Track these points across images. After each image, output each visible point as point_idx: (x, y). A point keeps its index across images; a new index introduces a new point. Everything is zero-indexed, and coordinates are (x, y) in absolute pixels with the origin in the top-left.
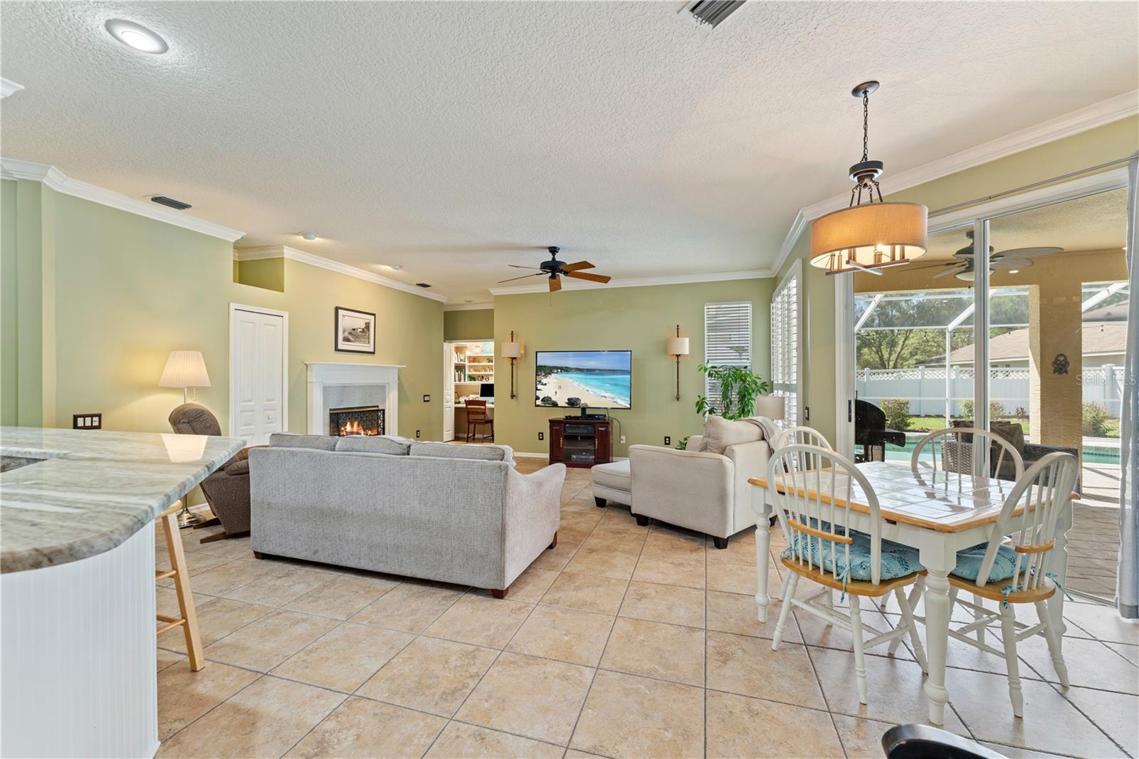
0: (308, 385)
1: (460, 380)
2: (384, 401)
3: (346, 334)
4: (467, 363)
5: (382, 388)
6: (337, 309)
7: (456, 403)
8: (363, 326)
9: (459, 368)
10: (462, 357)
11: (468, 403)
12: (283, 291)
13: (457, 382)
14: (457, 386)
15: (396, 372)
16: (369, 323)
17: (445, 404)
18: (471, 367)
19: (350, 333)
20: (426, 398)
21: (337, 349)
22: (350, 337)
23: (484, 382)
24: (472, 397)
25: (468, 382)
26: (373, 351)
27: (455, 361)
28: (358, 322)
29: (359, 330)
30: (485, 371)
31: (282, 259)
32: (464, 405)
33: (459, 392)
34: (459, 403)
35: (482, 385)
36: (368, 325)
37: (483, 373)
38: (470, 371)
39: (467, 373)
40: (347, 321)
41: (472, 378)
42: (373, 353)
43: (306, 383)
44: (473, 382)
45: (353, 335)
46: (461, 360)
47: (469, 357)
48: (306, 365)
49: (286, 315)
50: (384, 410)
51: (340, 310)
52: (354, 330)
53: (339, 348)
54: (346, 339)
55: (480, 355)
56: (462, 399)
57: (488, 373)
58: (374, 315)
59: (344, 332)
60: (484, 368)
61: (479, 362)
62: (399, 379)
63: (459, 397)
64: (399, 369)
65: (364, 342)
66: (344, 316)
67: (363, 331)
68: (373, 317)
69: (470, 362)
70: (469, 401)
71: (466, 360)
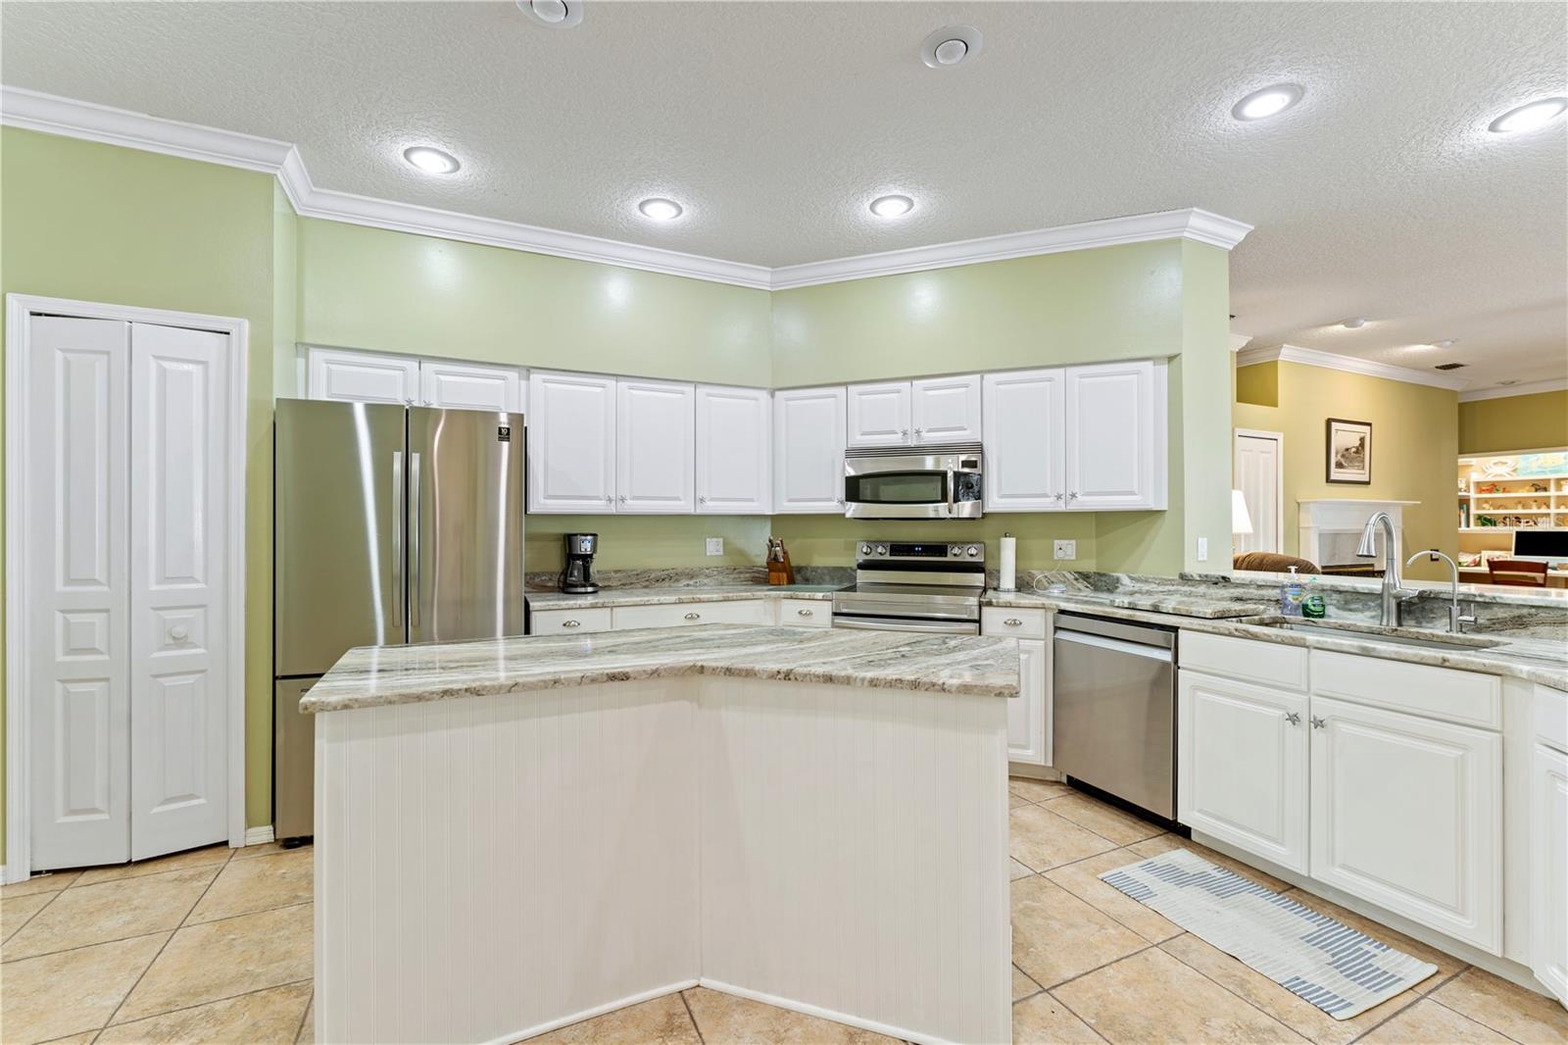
0: (1301, 530)
3: (1339, 456)
4: (1473, 495)
6: (1329, 422)
8: (1357, 443)
11: (1495, 564)
12: (1276, 406)
15: (1400, 511)
18: (1484, 501)
20: (1435, 556)
21: (1328, 480)
22: (1342, 461)
23: (1523, 528)
25: (1474, 528)
26: (1367, 480)
29: (1354, 450)
30: (1524, 507)
31: (1277, 362)
35: (1519, 534)
37: (1520, 511)
38: (1482, 508)
39: (1473, 511)
40: (1341, 438)
41: (1485, 521)
42: (1368, 483)
43: (1299, 528)
44: (1489, 529)
47: (1478, 484)
48: (1299, 504)
49: (1281, 437)
51: (1333, 424)
52: (1347, 450)
53: (1332, 477)
54: (1339, 465)
55: (1508, 478)
57: (1534, 510)
58: (1370, 424)
59: (1337, 453)
60: (1523, 502)
61: (1504, 491)
64: (1404, 507)
65: (1358, 468)
66: (1337, 431)
67: (1357, 452)
69: (1481, 491)
70: (1497, 562)
71: (1472, 488)
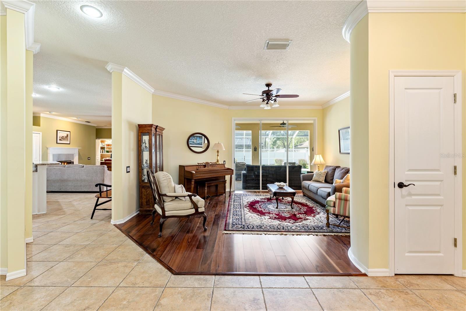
1: (103, 152)
2: (73, 159)
3: (60, 138)
5: (73, 155)
6: (57, 131)
7: (101, 160)
8: (66, 135)
9: (102, 148)
10: (104, 144)
11: (105, 160)
12: (40, 126)
13: (102, 153)
14: (101, 155)
15: (78, 150)
16: (68, 135)
17: (96, 161)
18: (107, 148)
19: (61, 138)
20: (89, 159)
21: (57, 143)
22: (61, 139)
24: (107, 158)
25: (106, 153)
27: (101, 145)
28: (64, 134)
31: (40, 117)
32: (104, 161)
33: (102, 157)
34: (102, 160)
36: (67, 135)
38: (107, 149)
40: (60, 134)
42: (70, 144)
43: (47, 153)
44: (108, 153)
45: (62, 138)
46: (103, 145)
47: (107, 144)
48: (47, 148)
49: (41, 133)
50: (73, 162)
51: (58, 131)
52: (63, 137)
53: (58, 142)
54: (60, 140)
55: (111, 143)
56: (103, 159)
58: (70, 132)
59: (59, 137)
61: (110, 146)
62: (79, 152)
63: (102, 158)
64: (79, 149)
65: (66, 140)
66: (59, 133)
67: (66, 137)
68: (69, 132)
69: (107, 146)
70: (106, 160)
71: (105, 145)
